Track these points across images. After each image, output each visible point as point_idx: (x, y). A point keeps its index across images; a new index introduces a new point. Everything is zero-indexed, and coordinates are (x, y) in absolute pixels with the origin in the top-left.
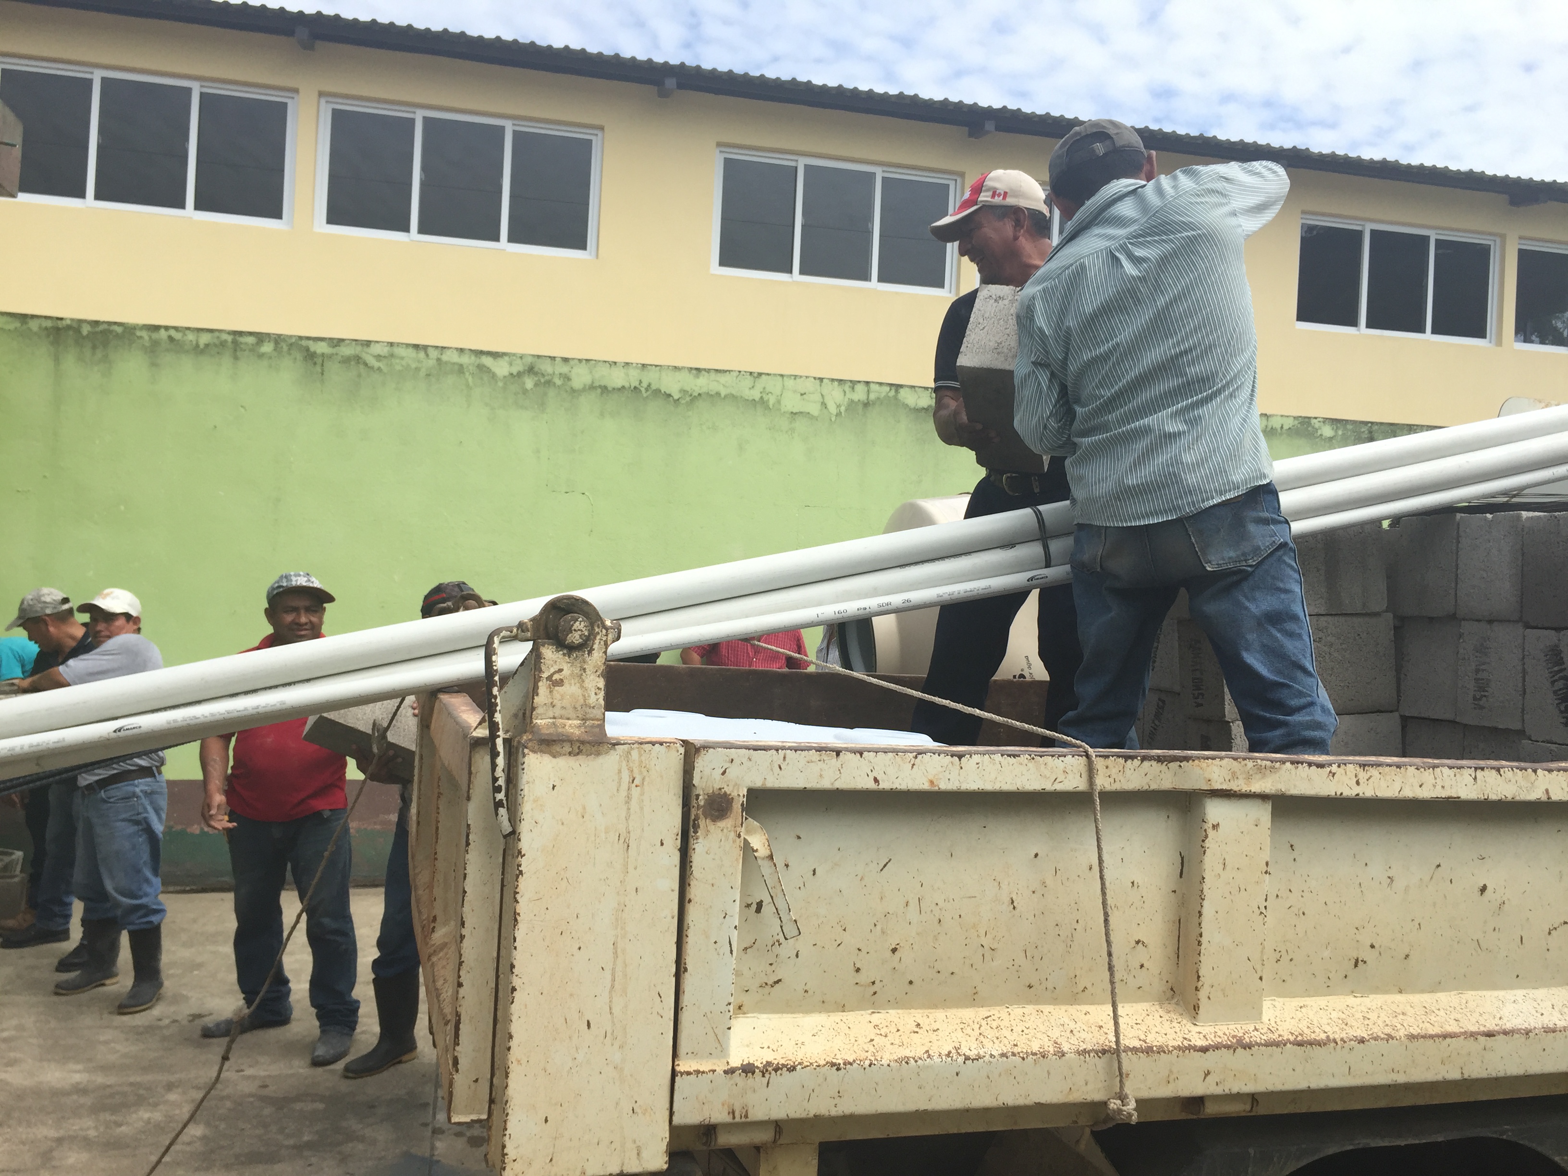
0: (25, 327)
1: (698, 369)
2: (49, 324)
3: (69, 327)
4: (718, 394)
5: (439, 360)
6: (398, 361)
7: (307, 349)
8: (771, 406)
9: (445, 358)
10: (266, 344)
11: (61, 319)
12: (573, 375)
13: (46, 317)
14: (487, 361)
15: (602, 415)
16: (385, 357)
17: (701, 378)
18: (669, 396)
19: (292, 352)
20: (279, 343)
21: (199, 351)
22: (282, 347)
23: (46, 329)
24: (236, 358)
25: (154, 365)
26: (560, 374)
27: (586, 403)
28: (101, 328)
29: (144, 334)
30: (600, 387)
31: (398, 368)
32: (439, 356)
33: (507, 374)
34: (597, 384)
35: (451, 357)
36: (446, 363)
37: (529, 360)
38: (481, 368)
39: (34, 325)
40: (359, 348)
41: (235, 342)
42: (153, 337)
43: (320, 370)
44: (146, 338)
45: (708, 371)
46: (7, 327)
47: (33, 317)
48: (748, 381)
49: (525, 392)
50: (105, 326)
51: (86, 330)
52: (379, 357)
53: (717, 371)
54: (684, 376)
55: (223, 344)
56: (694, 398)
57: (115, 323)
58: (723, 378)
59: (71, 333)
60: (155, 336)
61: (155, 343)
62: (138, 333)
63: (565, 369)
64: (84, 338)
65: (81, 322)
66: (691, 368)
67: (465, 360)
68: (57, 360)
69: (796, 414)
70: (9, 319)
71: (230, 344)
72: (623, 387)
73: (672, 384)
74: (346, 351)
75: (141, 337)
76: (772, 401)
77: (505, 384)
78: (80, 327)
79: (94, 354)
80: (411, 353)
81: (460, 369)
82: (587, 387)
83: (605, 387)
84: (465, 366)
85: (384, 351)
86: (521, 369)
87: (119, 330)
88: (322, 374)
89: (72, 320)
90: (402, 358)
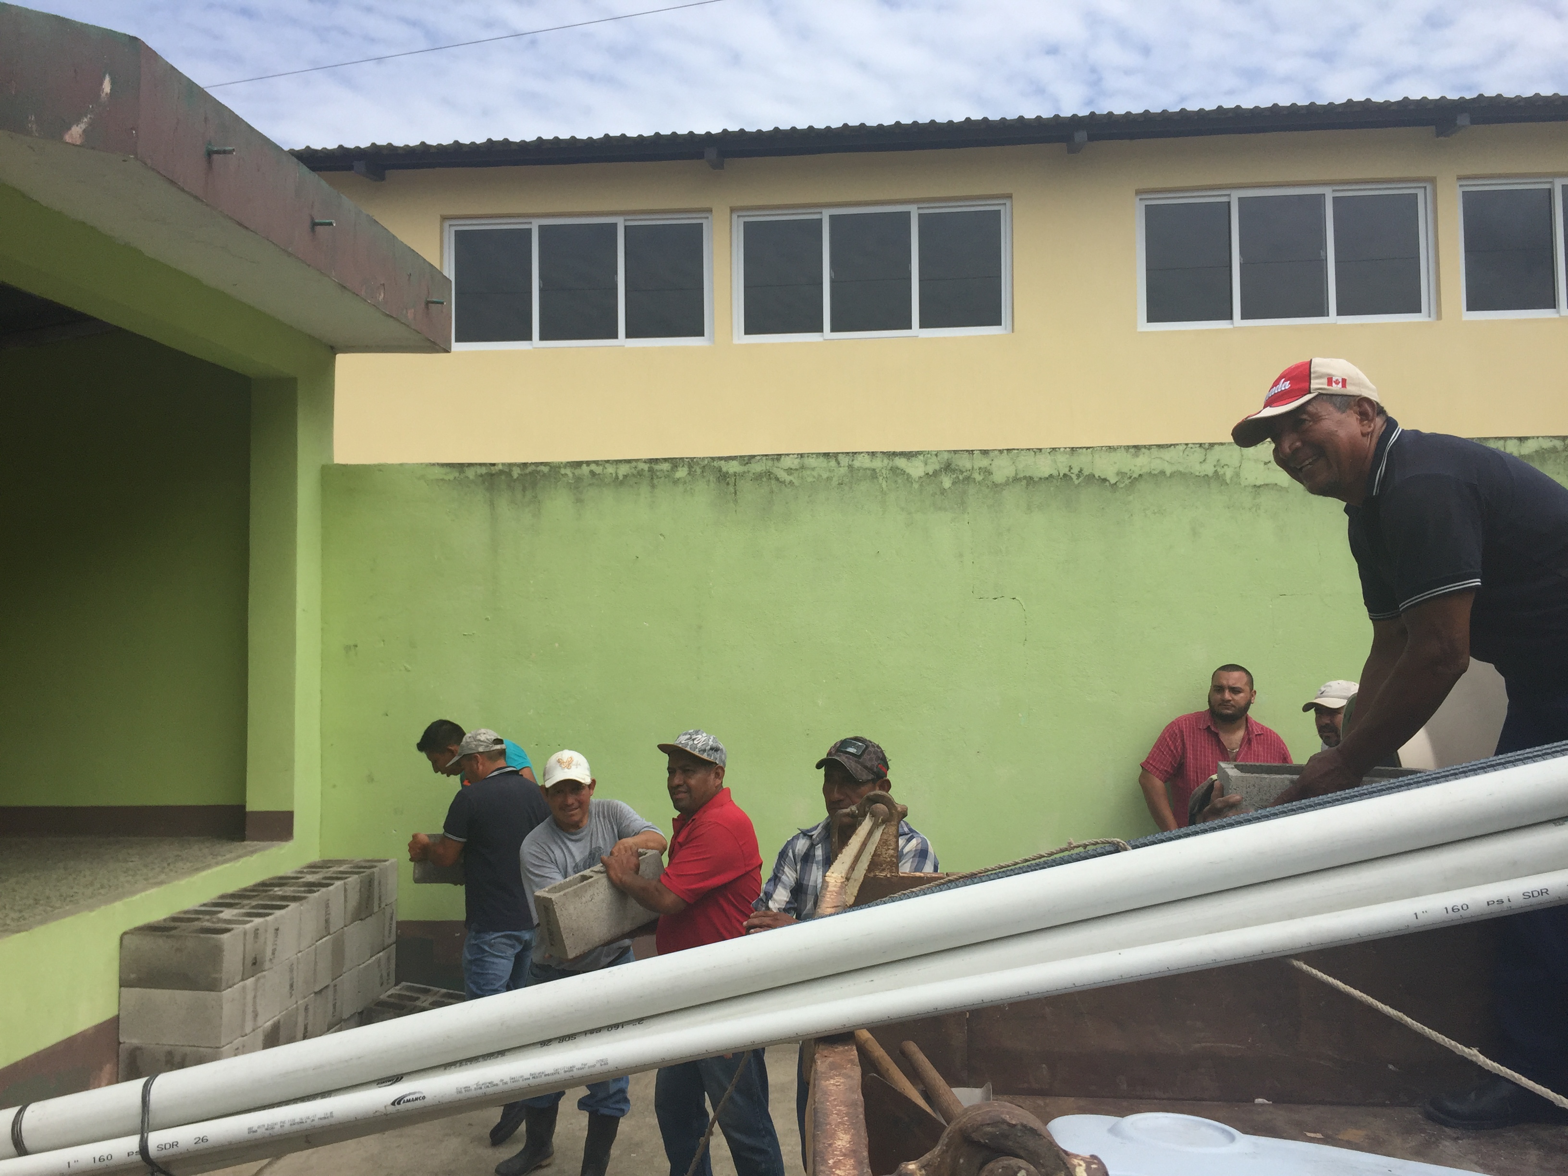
0: (462, 476)
1: (1135, 447)
2: (484, 470)
3: (501, 472)
4: (1163, 473)
5: (850, 467)
6: (808, 472)
7: (720, 470)
8: (1228, 481)
9: (857, 464)
10: (680, 469)
11: (494, 465)
12: (994, 468)
13: (481, 465)
14: (901, 462)
15: (1029, 508)
16: (796, 470)
17: (1141, 456)
18: (1105, 480)
19: (705, 474)
20: (693, 467)
21: (619, 482)
22: (695, 471)
23: (481, 475)
24: (653, 486)
25: (579, 500)
26: (980, 468)
27: (1012, 497)
28: (530, 469)
29: (568, 471)
30: (1025, 478)
31: (810, 479)
32: (850, 463)
33: (922, 474)
34: (1021, 475)
35: (863, 462)
36: (858, 469)
37: (946, 456)
38: (894, 470)
39: (470, 473)
40: (770, 463)
41: (651, 470)
42: (576, 474)
43: (733, 491)
44: (570, 475)
45: (1149, 447)
46: (447, 478)
47: (470, 465)
48: (1199, 454)
49: (943, 491)
50: (533, 467)
51: (516, 473)
52: (789, 471)
53: (1159, 446)
54: (1120, 455)
55: (640, 474)
56: (1134, 481)
57: (542, 463)
58: (1167, 455)
59: (503, 477)
60: (578, 472)
61: (578, 479)
62: (563, 471)
63: (984, 462)
64: (515, 481)
65: (511, 465)
66: (1128, 446)
67: (877, 464)
68: (492, 505)
69: (1259, 487)
70: (448, 470)
71: (647, 473)
72: (1051, 476)
73: (1107, 467)
74: (757, 467)
75: (566, 474)
76: (1229, 473)
77: (921, 485)
78: (511, 470)
79: (524, 496)
80: (822, 462)
81: (874, 474)
82: (1011, 480)
83: (1031, 478)
84: (877, 471)
85: (796, 463)
86: (937, 467)
87: (545, 469)
88: (735, 493)
89: (503, 464)
90: (813, 469)
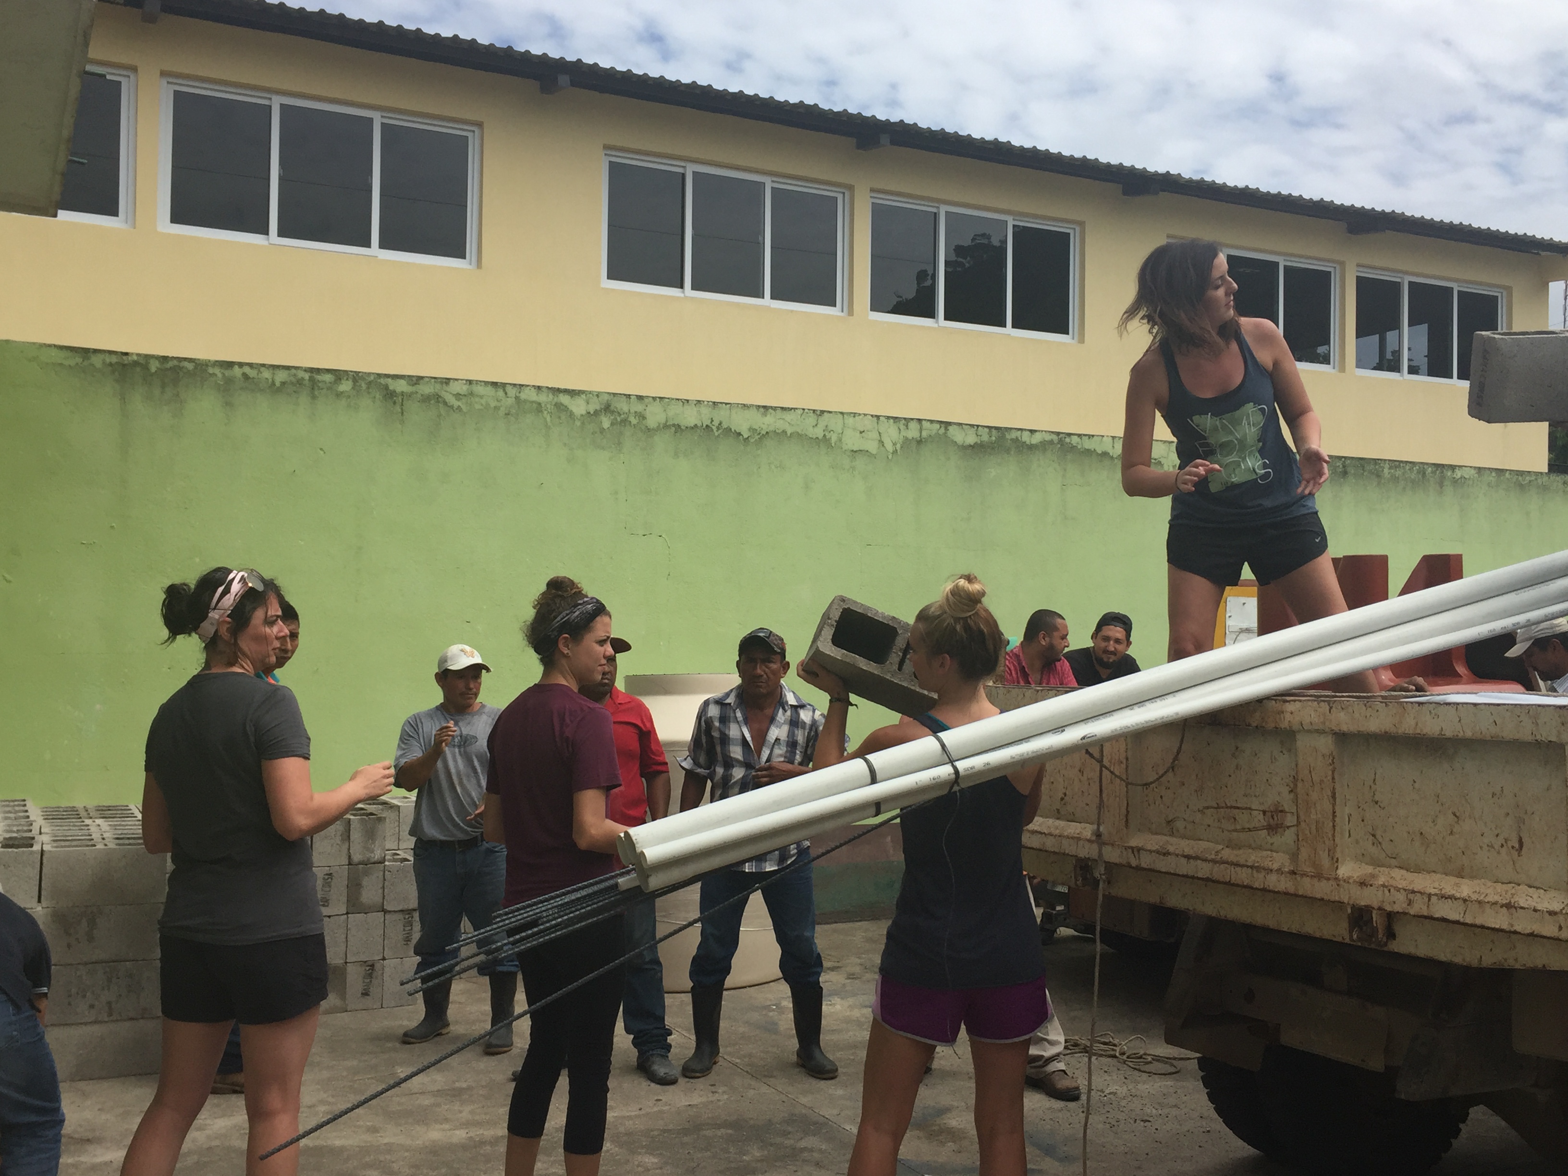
0: (86, 363)
1: (764, 407)
2: (114, 359)
3: (136, 363)
4: (784, 432)
5: (517, 398)
6: (477, 399)
7: (386, 387)
8: (833, 445)
9: (523, 396)
10: (343, 382)
11: (126, 354)
12: (648, 414)
13: (111, 352)
14: (564, 399)
15: (676, 455)
16: (465, 395)
17: (768, 416)
18: (739, 434)
19: (370, 390)
20: (358, 382)
21: (275, 389)
22: (360, 386)
23: (111, 364)
24: (314, 397)
25: (228, 404)
26: (636, 412)
27: (661, 441)
28: (170, 364)
29: (217, 371)
30: (674, 425)
31: (477, 407)
32: (517, 395)
33: (584, 412)
34: (670, 423)
35: (529, 395)
36: (525, 401)
37: (606, 397)
38: (559, 406)
39: (97, 361)
40: (438, 386)
41: (311, 379)
42: (227, 375)
43: (400, 410)
44: (220, 375)
45: (775, 408)
46: (66, 363)
47: (96, 351)
48: (812, 419)
49: (602, 430)
50: (175, 362)
51: (154, 366)
52: (458, 396)
53: (783, 409)
54: (753, 414)
55: (300, 382)
56: (763, 437)
57: (185, 359)
58: (789, 417)
59: (138, 369)
60: (228, 373)
61: (229, 381)
62: (211, 370)
63: (639, 407)
64: (152, 375)
65: (148, 357)
66: (759, 406)
67: (543, 398)
68: (123, 399)
69: (856, 452)
70: (68, 353)
71: (306, 382)
72: (696, 426)
73: (741, 422)
74: (426, 389)
75: (214, 375)
76: (834, 438)
77: (583, 423)
78: (147, 363)
79: (163, 393)
80: (490, 390)
81: (539, 408)
82: (661, 426)
83: (678, 426)
84: (543, 405)
85: (463, 389)
86: (598, 408)
87: (190, 366)
88: (402, 413)
89: (138, 355)
90: (481, 397)
